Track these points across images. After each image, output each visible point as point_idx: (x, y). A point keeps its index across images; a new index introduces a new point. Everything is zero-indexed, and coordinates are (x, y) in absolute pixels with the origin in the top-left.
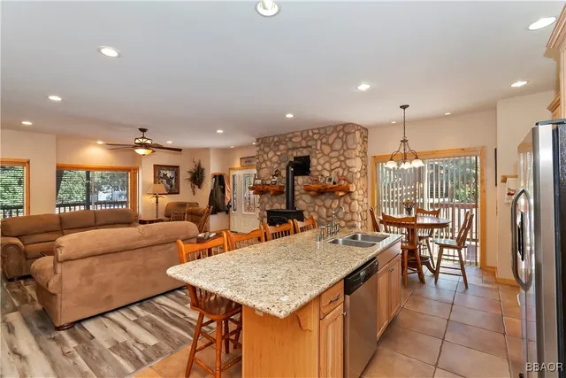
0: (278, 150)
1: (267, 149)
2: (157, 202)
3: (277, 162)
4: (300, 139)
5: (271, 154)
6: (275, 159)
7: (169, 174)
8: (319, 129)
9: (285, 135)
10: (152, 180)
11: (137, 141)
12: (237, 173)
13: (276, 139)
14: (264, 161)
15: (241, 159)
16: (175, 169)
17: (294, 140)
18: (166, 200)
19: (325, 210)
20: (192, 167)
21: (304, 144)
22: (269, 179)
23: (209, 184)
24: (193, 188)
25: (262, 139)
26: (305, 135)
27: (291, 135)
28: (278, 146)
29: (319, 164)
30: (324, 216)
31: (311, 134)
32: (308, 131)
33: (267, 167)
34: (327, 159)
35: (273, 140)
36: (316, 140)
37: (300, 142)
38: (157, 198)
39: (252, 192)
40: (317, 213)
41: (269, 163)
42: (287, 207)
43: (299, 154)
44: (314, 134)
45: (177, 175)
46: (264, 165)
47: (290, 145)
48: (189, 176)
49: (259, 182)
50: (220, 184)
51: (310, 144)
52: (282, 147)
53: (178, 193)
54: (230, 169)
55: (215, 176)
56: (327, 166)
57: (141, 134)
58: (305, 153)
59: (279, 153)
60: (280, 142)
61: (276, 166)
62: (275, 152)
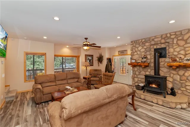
0: (145, 46)
1: (137, 46)
2: (86, 69)
3: (144, 52)
4: (160, 39)
5: (140, 48)
6: (143, 50)
7: (90, 58)
8: (175, 32)
9: (150, 38)
10: (84, 60)
11: (84, 43)
12: (116, 57)
13: (143, 40)
14: (136, 51)
15: (119, 51)
16: (92, 56)
17: (156, 40)
18: (89, 68)
19: (179, 77)
20: (98, 55)
21: (163, 41)
22: (139, 60)
23: (105, 62)
24: (98, 64)
25: (135, 41)
26: (164, 36)
27: (154, 38)
28: (144, 44)
29: (174, 51)
30: (178, 80)
31: (168, 35)
32: (166, 34)
33: (137, 54)
34: (183, 48)
35: (142, 41)
36: (173, 39)
37: (160, 41)
38: (86, 67)
39: (130, 66)
40: (172, 78)
41: (139, 53)
42: (155, 74)
43: (158, 47)
44: (171, 35)
45: (92, 58)
46: (135, 53)
47: (153, 43)
48: (97, 59)
49: (134, 61)
50: (110, 62)
51: (168, 41)
52: (147, 44)
53: (93, 66)
54: (113, 56)
55: (108, 59)
56: (182, 52)
57: (85, 40)
58: (163, 46)
59: (145, 47)
60: (146, 42)
61: (143, 53)
62: (143, 47)
